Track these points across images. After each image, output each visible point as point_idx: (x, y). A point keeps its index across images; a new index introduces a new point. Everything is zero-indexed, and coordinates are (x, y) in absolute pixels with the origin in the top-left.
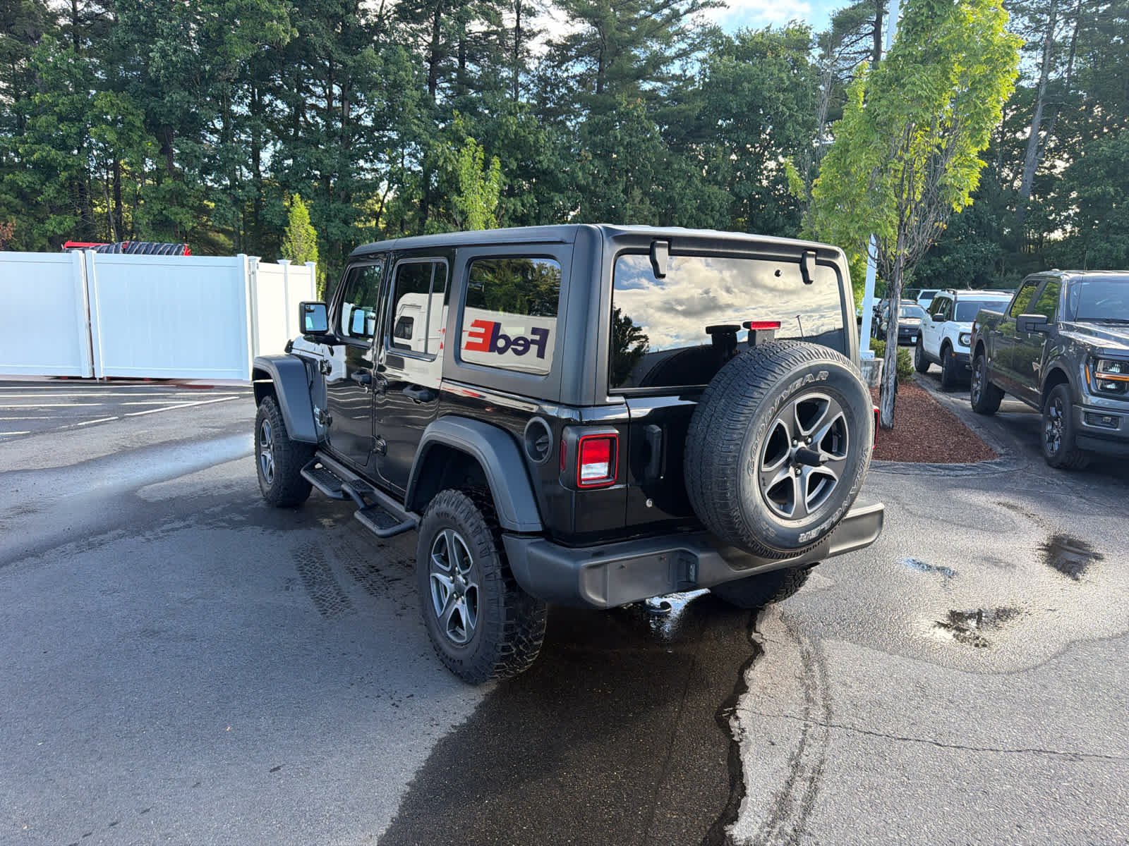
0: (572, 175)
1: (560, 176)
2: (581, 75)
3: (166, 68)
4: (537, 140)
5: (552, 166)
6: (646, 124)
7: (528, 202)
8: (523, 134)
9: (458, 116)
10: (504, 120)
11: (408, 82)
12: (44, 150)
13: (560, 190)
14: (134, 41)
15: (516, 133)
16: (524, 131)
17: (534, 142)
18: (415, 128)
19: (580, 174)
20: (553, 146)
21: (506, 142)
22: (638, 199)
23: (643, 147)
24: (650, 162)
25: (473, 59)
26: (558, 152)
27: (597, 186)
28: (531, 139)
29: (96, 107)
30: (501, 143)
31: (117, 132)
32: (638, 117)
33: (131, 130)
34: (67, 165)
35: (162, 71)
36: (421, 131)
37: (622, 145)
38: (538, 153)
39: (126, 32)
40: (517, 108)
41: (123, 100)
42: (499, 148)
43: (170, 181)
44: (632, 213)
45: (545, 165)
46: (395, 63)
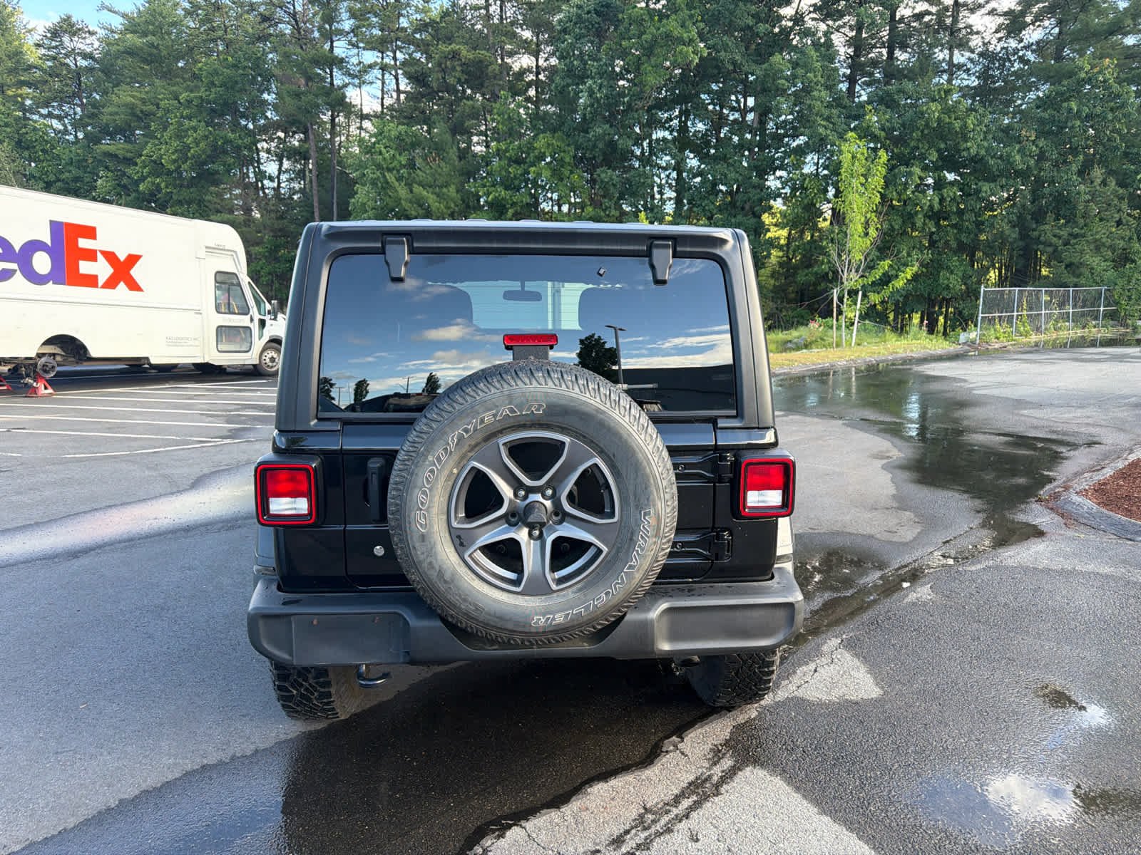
0: (1007, 160)
1: (991, 162)
2: (1038, 43)
3: (592, 105)
4: (965, 125)
5: (983, 152)
6: (1116, 88)
7: (948, 196)
8: (947, 120)
9: (871, 111)
10: (925, 108)
11: (816, 84)
12: (497, 191)
13: (992, 179)
14: (568, 85)
15: (939, 120)
16: (950, 118)
17: (961, 128)
18: (821, 130)
19: (1018, 158)
20: (985, 129)
21: (926, 132)
22: (1099, 181)
23: (1110, 116)
24: (1120, 134)
25: (904, 47)
26: (991, 136)
27: (1041, 170)
28: (957, 125)
29: (536, 149)
30: (920, 134)
31: (551, 169)
32: (1105, 81)
33: (562, 166)
34: (514, 202)
35: (589, 109)
36: (829, 132)
37: (1079, 118)
38: (966, 139)
39: (563, 79)
40: (942, 93)
41: (558, 140)
42: (918, 140)
43: (591, 209)
44: (1088, 197)
45: (973, 151)
46: (805, 66)
